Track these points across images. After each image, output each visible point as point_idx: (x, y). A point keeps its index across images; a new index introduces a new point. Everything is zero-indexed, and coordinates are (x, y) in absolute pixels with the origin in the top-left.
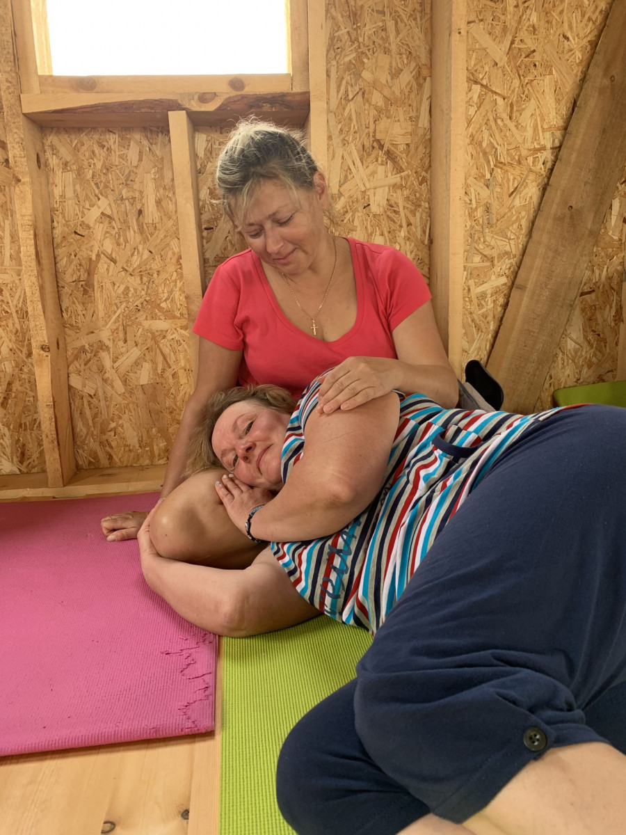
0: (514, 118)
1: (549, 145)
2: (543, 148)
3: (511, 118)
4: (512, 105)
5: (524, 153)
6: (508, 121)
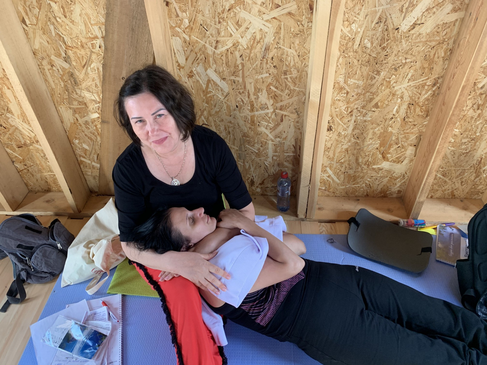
0: (68, 17)
1: (99, 35)
3: (65, 17)
5: (84, 40)
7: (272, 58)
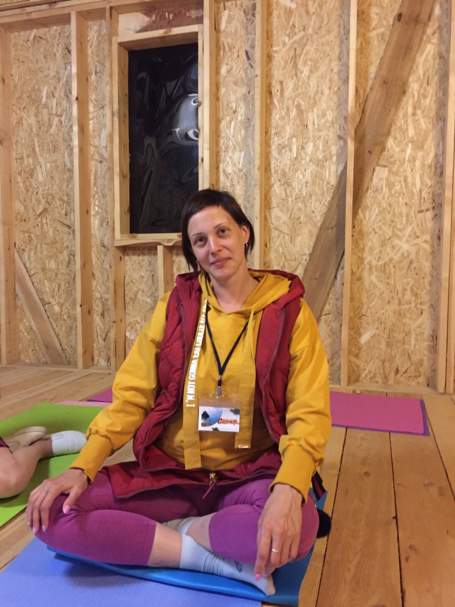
0: (293, 243)
1: (308, 253)
2: (305, 254)
4: (291, 238)
5: (297, 256)
6: (290, 244)
7: (415, 268)
